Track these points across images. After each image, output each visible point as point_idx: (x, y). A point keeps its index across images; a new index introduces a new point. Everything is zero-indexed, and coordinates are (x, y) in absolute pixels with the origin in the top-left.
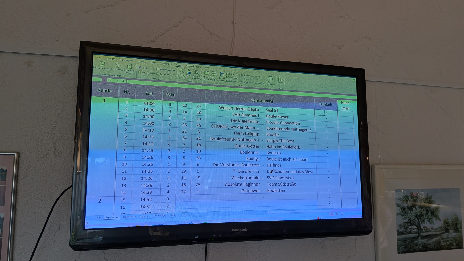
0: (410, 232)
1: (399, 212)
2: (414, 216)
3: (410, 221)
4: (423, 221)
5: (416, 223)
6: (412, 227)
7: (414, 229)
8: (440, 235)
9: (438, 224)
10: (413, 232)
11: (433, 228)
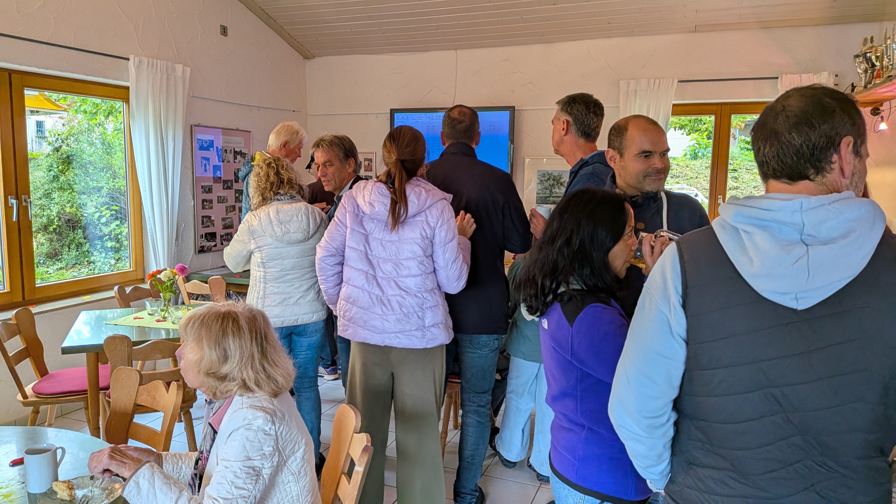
1: (538, 182)
2: (548, 185)
3: (546, 188)
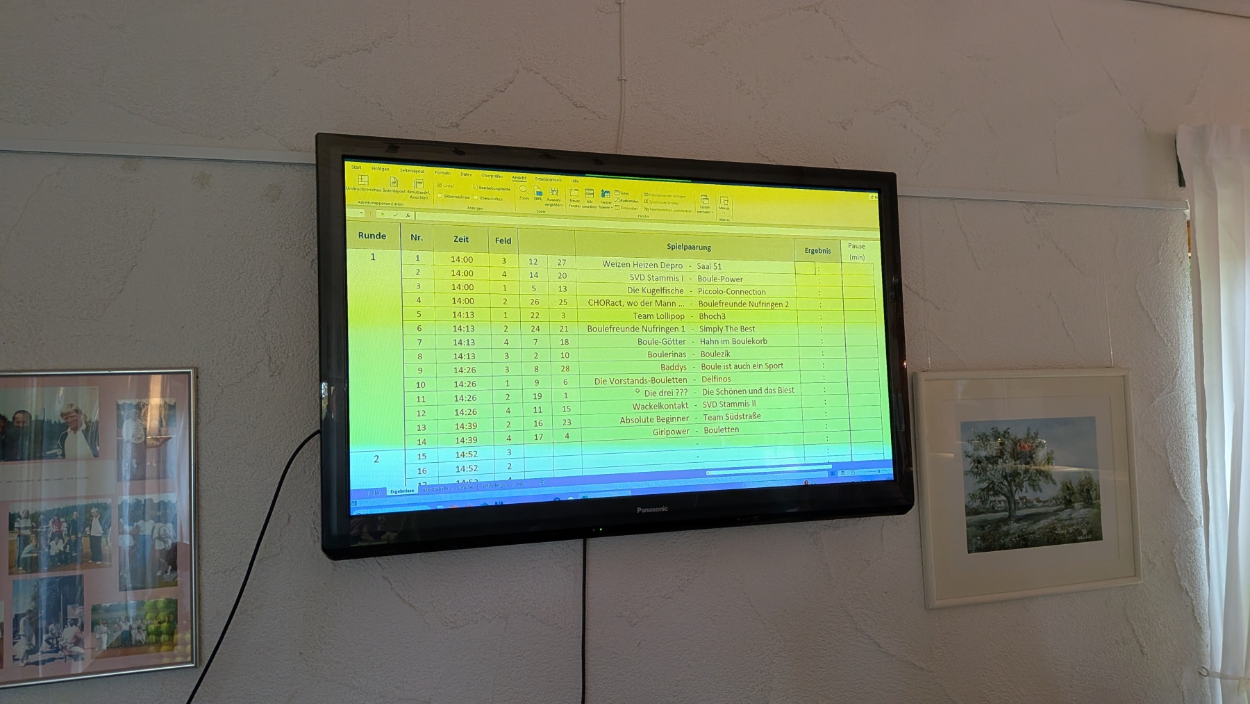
0: (993, 508)
1: (969, 468)
2: (1000, 477)
3: (993, 487)
4: (1020, 486)
5: (1006, 489)
6: (997, 498)
7: (1000, 502)
8: (1055, 512)
9: (1050, 491)
10: (999, 509)
11: (1041, 499)
